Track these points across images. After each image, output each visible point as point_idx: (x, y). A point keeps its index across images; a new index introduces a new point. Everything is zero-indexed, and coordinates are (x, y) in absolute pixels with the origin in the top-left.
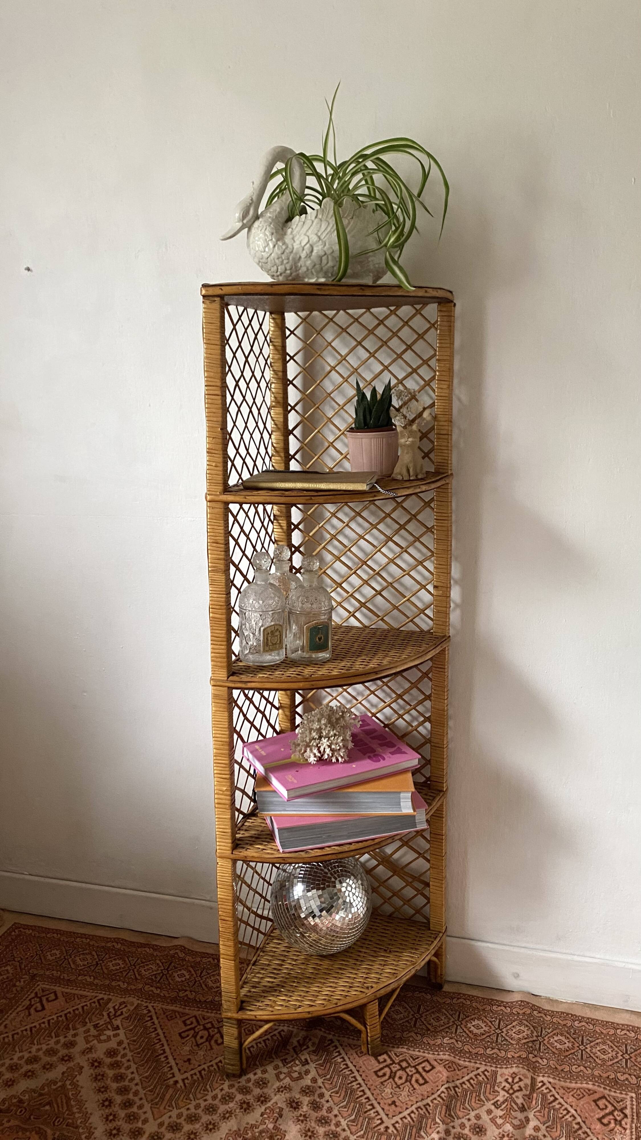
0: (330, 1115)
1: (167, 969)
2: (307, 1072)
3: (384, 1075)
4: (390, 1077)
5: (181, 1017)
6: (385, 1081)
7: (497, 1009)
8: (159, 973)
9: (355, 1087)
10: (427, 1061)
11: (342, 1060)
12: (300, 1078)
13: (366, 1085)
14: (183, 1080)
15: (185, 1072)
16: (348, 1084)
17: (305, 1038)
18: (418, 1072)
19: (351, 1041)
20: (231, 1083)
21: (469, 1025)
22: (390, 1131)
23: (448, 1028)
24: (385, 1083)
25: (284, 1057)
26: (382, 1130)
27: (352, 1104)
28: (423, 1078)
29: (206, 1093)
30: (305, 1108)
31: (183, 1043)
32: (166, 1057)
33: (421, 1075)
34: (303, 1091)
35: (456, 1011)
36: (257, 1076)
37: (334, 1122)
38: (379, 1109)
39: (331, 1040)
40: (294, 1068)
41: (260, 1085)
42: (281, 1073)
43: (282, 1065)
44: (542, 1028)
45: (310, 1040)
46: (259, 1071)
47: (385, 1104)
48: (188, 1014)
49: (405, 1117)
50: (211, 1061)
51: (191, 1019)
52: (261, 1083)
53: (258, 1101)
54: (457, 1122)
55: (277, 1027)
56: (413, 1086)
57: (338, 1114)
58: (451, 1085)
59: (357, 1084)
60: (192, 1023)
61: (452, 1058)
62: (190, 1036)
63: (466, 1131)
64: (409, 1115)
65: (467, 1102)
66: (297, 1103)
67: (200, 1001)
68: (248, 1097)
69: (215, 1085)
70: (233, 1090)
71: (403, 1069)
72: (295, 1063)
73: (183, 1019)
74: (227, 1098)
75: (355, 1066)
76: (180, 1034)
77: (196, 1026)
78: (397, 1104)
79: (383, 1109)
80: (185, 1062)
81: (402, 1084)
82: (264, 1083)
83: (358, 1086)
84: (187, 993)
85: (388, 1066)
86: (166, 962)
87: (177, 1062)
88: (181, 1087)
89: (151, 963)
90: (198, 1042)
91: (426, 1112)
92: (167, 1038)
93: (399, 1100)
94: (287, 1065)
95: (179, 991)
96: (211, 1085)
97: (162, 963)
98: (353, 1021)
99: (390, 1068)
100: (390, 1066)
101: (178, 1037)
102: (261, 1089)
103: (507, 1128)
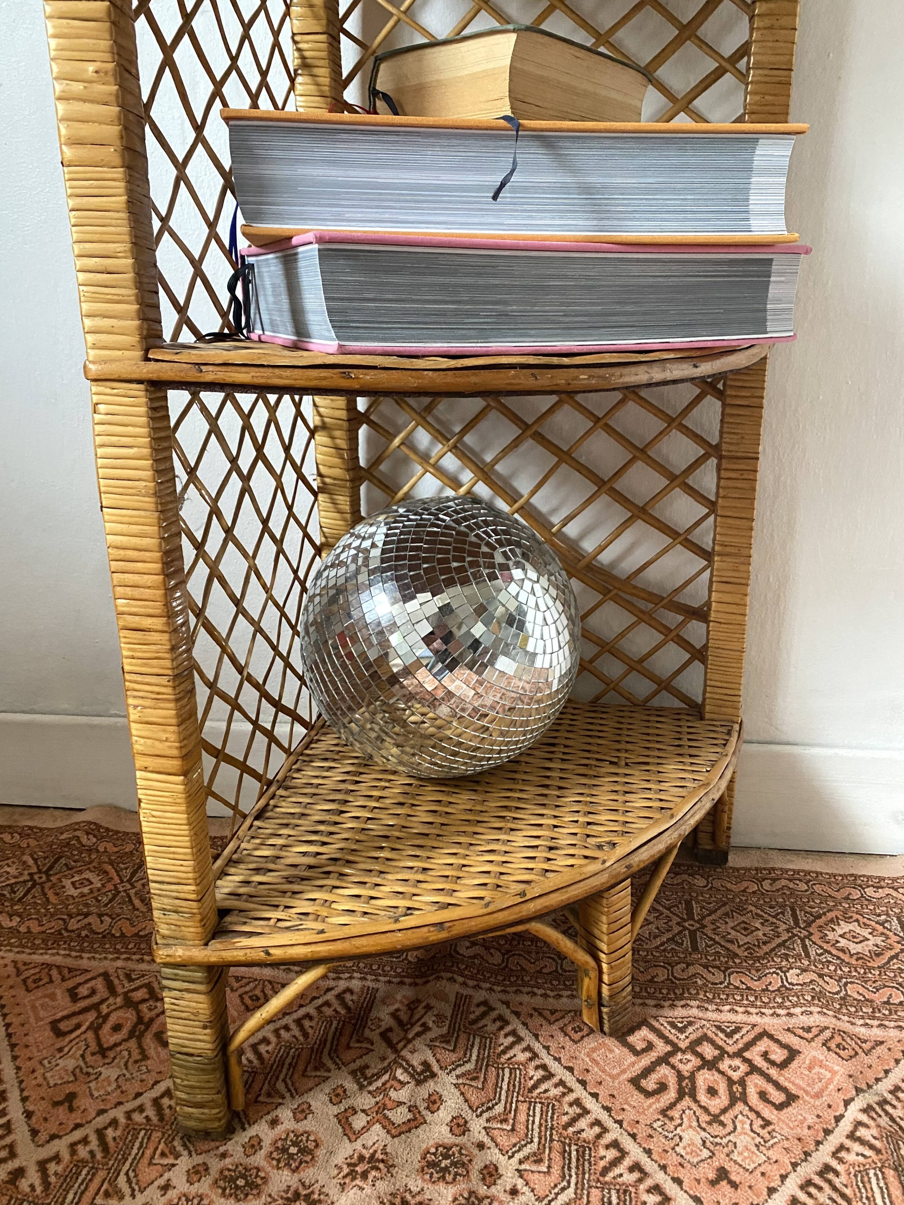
1: (47, 873)
2: (434, 1103)
3: (662, 1087)
4: (681, 1094)
5: (63, 980)
6: (672, 1106)
7: (877, 895)
8: (25, 882)
9: (590, 1134)
10: (764, 1034)
11: (528, 1055)
12: (416, 1121)
13: (620, 1123)
14: (42, 1166)
15: (53, 1137)
16: (566, 1127)
17: (412, 1006)
18: (754, 1069)
19: (538, 1001)
20: (198, 1159)
21: (831, 936)
23: (783, 944)
24: (675, 1113)
25: (359, 1063)
27: (595, 1193)
28: (778, 1086)
31: (60, 1050)
33: (769, 1079)
35: (783, 906)
36: (280, 1129)
38: (681, 1199)
39: (485, 1003)
40: (393, 1094)
41: (291, 1156)
42: (355, 1112)
43: (356, 1087)
45: (428, 1008)
46: (285, 1114)
47: (698, 1181)
48: (87, 971)
50: (138, 1095)
51: (93, 982)
52: (293, 1150)
55: (332, 983)
56: (758, 1114)
58: (869, 1098)
59: (592, 1125)
60: (93, 992)
61: (834, 1020)
62: (83, 1028)
67: (123, 935)
69: (145, 1173)
70: (204, 1186)
71: (711, 1065)
72: (395, 1078)
73: (70, 984)
75: (570, 1069)
76: (54, 1025)
77: (103, 1001)
78: (733, 1177)
79: (697, 1200)
80: (56, 1104)
81: (724, 1111)
82: (303, 1151)
83: (597, 1130)
84: (90, 919)
85: (664, 1060)
86: (45, 858)
87: (31, 1108)
88: (32, 1187)
89: (9, 862)
90: (103, 1040)
91: (835, 1196)
92: (14, 1040)
93: (735, 1162)
94: (370, 1084)
95: (71, 916)
96: (131, 1174)
97: (35, 860)
98: (566, 945)
99: (673, 1067)
100: (672, 1060)
101: (48, 1033)
102: (294, 1171)
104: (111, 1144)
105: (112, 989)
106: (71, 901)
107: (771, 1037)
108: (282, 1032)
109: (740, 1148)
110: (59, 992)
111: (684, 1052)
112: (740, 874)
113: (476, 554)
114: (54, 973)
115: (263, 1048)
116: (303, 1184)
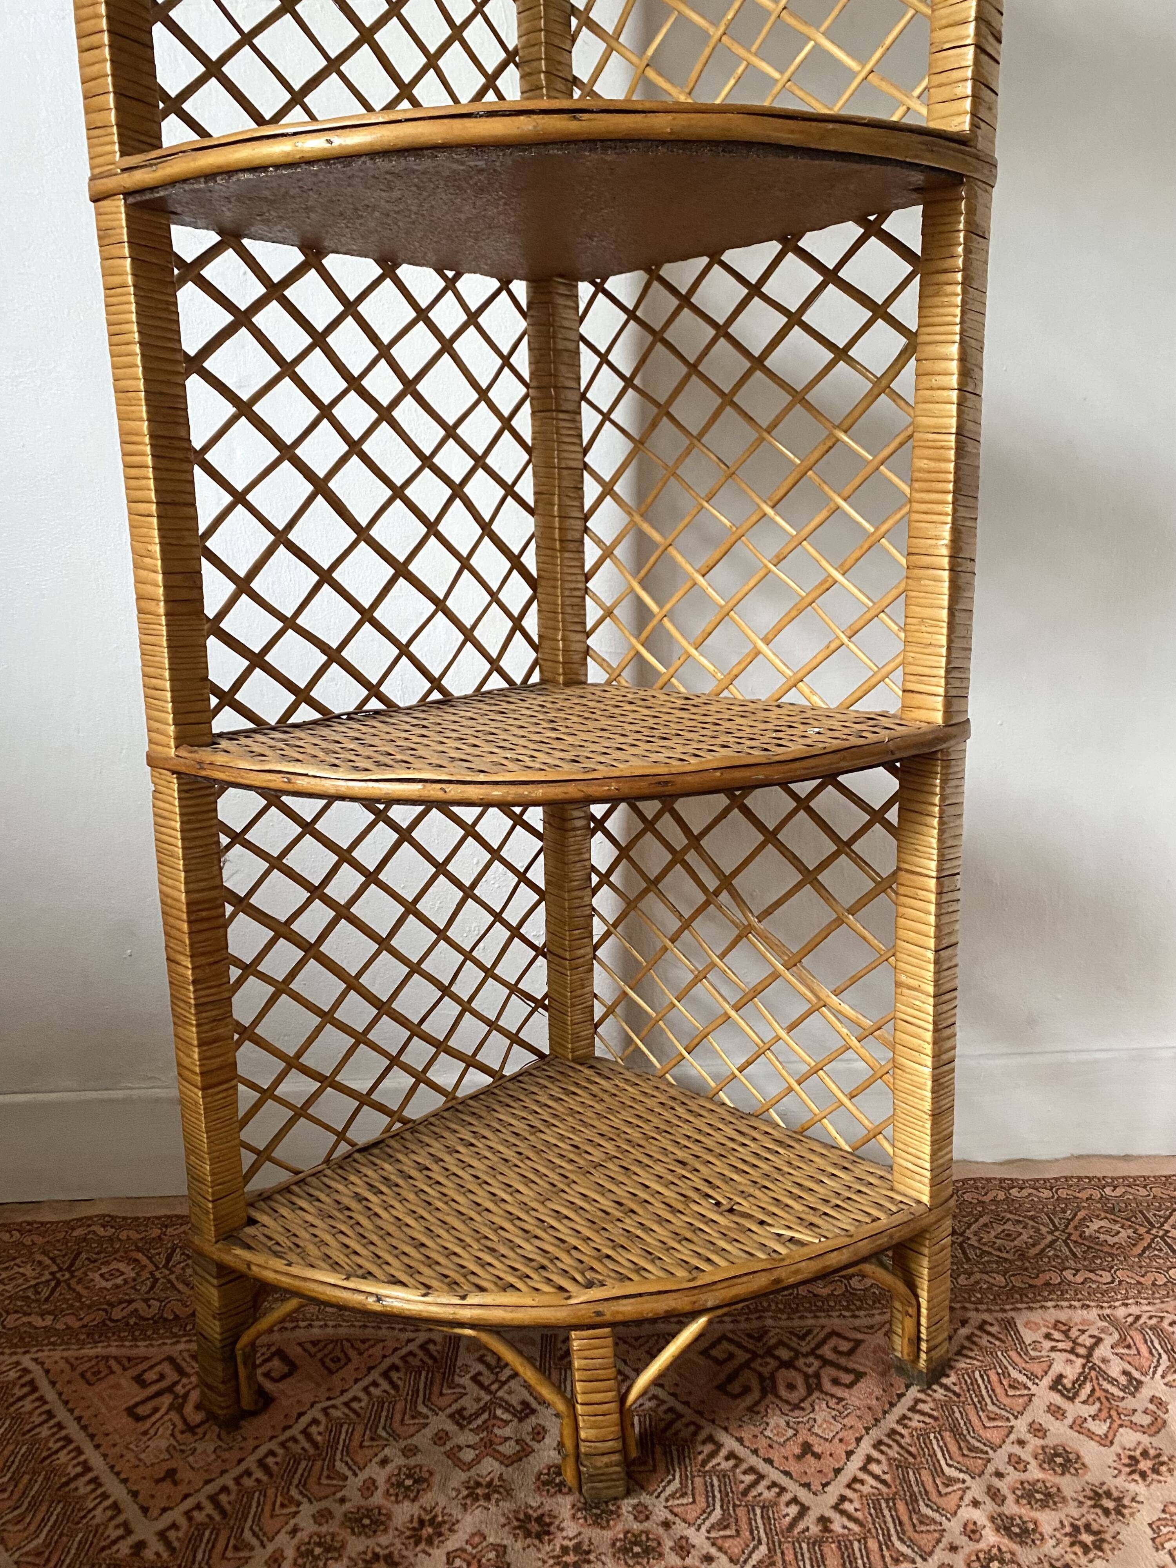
0: (646, 1525)
1: (68, 1269)
2: (539, 1433)
3: (747, 1389)
4: (764, 1393)
5: (125, 1369)
6: (757, 1403)
8: (47, 1281)
12: (524, 1451)
14: (162, 1535)
15: (164, 1510)
18: (826, 1362)
20: (320, 1505)
22: (837, 1527)
24: (761, 1408)
25: (454, 1407)
26: (815, 1530)
27: (698, 1481)
28: (847, 1370)
29: (244, 1554)
30: (570, 1528)
31: (145, 1433)
32: (96, 1482)
33: (839, 1367)
34: (545, 1483)
36: (391, 1469)
37: (668, 1544)
38: (774, 1475)
40: (497, 1431)
41: (408, 1488)
42: (462, 1449)
43: (456, 1428)
44: (1047, 1215)
48: (147, 1358)
49: (855, 1480)
50: (240, 1461)
51: (158, 1368)
52: (408, 1483)
53: (417, 1544)
54: (999, 1460)
56: (833, 1395)
57: (671, 1517)
60: (162, 1377)
62: (163, 1410)
63: (1035, 1473)
64: (864, 1469)
65: (988, 1400)
66: (539, 1520)
67: (176, 1320)
68: (384, 1540)
69: (270, 1525)
70: (333, 1527)
71: (789, 1365)
72: (496, 1417)
73: (133, 1372)
74: (318, 1551)
76: (131, 1411)
77: (176, 1383)
78: (816, 1449)
79: (787, 1473)
80: (158, 1481)
82: (418, 1481)
84: (135, 1306)
85: (746, 1365)
86: (63, 1256)
87: (135, 1487)
88: (158, 1554)
89: (18, 1261)
90: (189, 1419)
91: (902, 1452)
92: (91, 1430)
93: (816, 1435)
94: (469, 1423)
95: (111, 1306)
96: (256, 1529)
97: (52, 1258)
99: (754, 1370)
100: (752, 1365)
101: (126, 1420)
103: (1128, 1438)
104: (228, 1507)
105: (181, 1372)
106: (105, 1292)
107: (839, 1335)
108: (372, 1389)
109: (819, 1421)
110: (124, 1382)
111: (762, 1357)
114: (112, 1363)
115: (355, 1405)
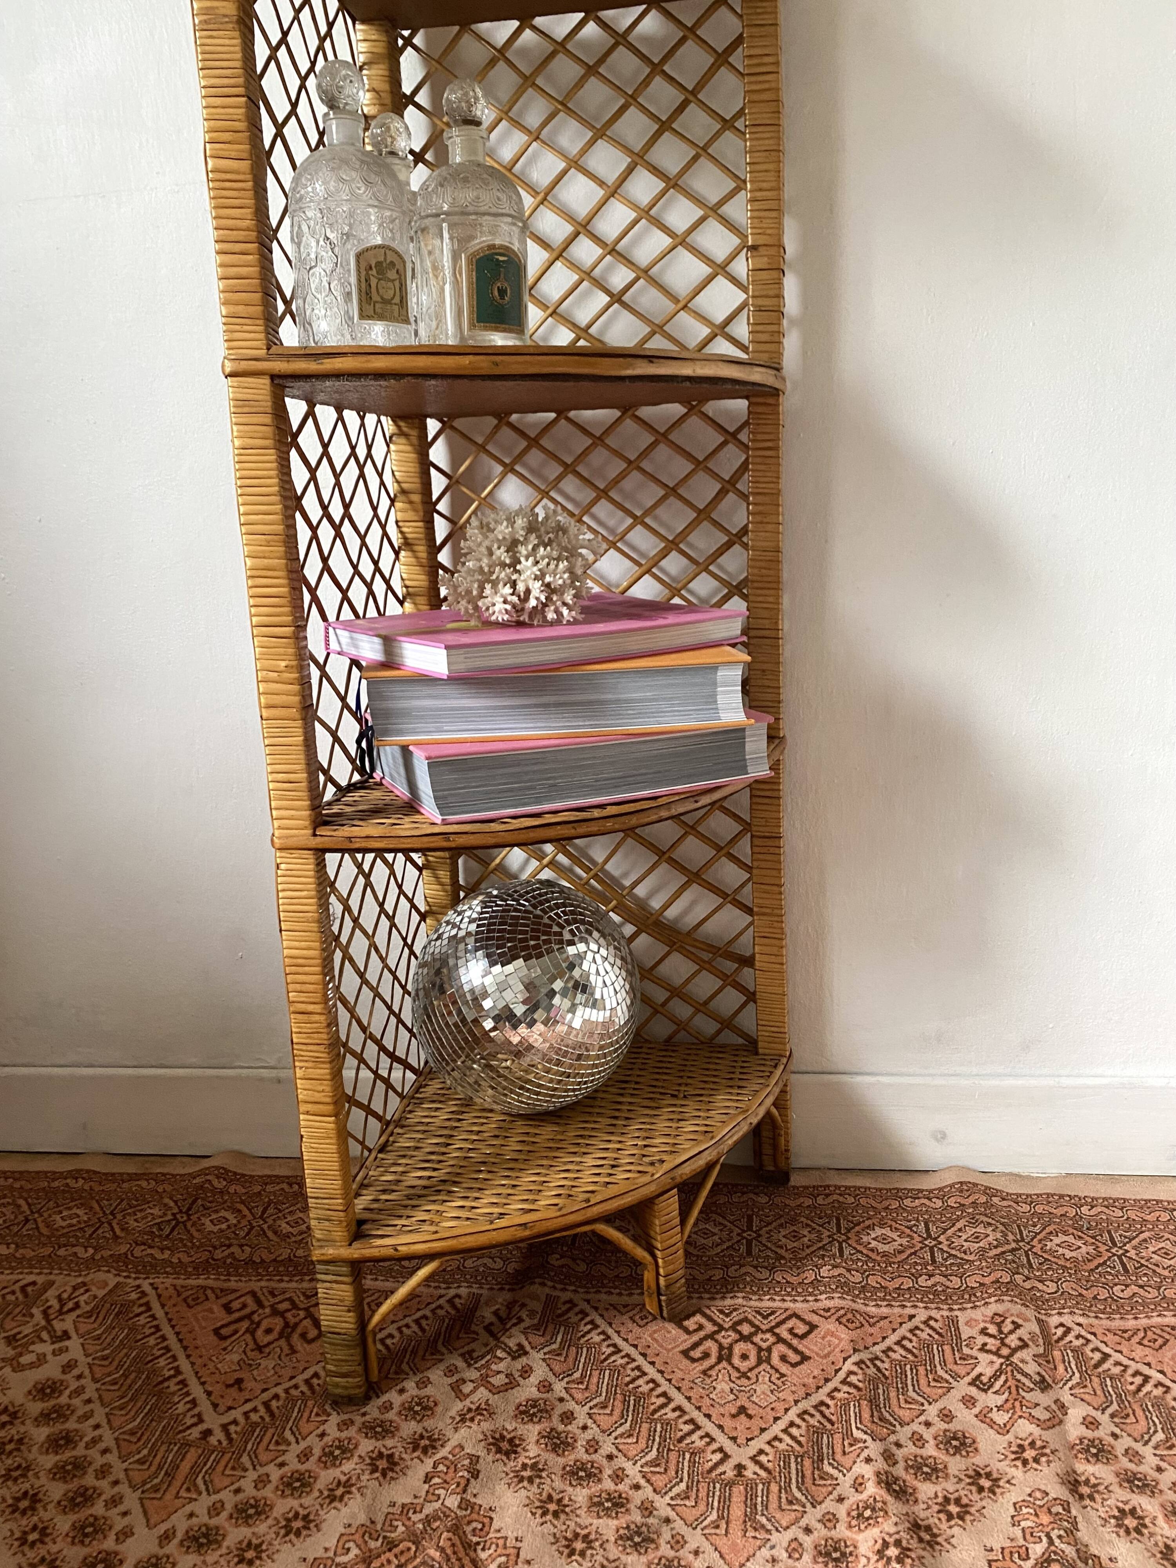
0: (594, 1457)
1: (187, 1213)
2: (526, 1372)
3: (706, 1355)
4: (720, 1359)
5: (217, 1298)
6: (712, 1367)
7: (913, 1205)
8: (169, 1221)
9: (645, 1388)
10: (794, 1315)
11: (602, 1337)
12: (511, 1384)
13: (670, 1381)
14: (225, 1427)
15: (230, 1408)
16: (627, 1385)
17: (510, 1306)
18: (780, 1340)
19: (614, 1299)
20: (346, 1417)
21: (865, 1239)
22: (748, 1473)
23: (822, 1248)
24: (713, 1373)
25: (466, 1349)
26: (731, 1474)
27: (645, 1426)
28: (796, 1351)
29: (283, 1447)
30: (533, 1450)
31: (225, 1349)
32: (183, 1383)
33: (790, 1346)
34: (521, 1413)
35: (830, 1217)
36: (406, 1396)
37: (608, 1472)
38: (709, 1427)
39: (570, 1301)
40: (494, 1367)
41: (416, 1413)
42: (464, 1382)
43: (465, 1365)
45: (523, 1305)
46: (410, 1385)
47: (723, 1415)
48: (236, 1291)
49: (776, 1438)
50: (292, 1378)
51: (243, 1299)
52: (417, 1408)
53: (414, 1451)
54: (903, 1434)
55: (443, 1292)
56: (777, 1371)
57: (615, 1452)
58: (865, 1356)
59: (648, 1383)
60: (244, 1306)
61: (850, 1303)
62: (241, 1333)
63: (930, 1450)
64: (785, 1431)
65: (911, 1388)
66: (511, 1441)
67: (263, 1261)
68: (389, 1443)
69: (305, 1428)
70: (351, 1432)
71: (747, 1338)
72: (496, 1357)
73: (224, 1301)
74: (337, 1452)
75: (636, 1346)
76: (216, 1331)
77: (253, 1313)
78: (750, 1412)
79: (720, 1427)
80: (228, 1386)
81: (751, 1370)
82: (425, 1408)
83: (651, 1385)
84: (232, 1249)
85: (711, 1336)
86: (184, 1200)
87: (210, 1389)
88: (220, 1442)
89: (151, 1205)
90: (259, 1341)
91: (823, 1420)
92: (185, 1343)
93: (753, 1402)
94: (476, 1362)
95: (215, 1248)
96: (294, 1429)
97: (176, 1202)
98: (625, 1242)
99: (716, 1341)
100: (716, 1337)
101: (213, 1338)
102: (419, 1422)
103: (1025, 1428)
104: (276, 1411)
105: (260, 1304)
106: (213, 1236)
107: (798, 1317)
108: (404, 1329)
109: (759, 1392)
110: (216, 1308)
111: (727, 1330)
112: (799, 1192)
113: (548, 933)
114: (209, 1292)
115: (389, 1342)
116: (427, 1431)
